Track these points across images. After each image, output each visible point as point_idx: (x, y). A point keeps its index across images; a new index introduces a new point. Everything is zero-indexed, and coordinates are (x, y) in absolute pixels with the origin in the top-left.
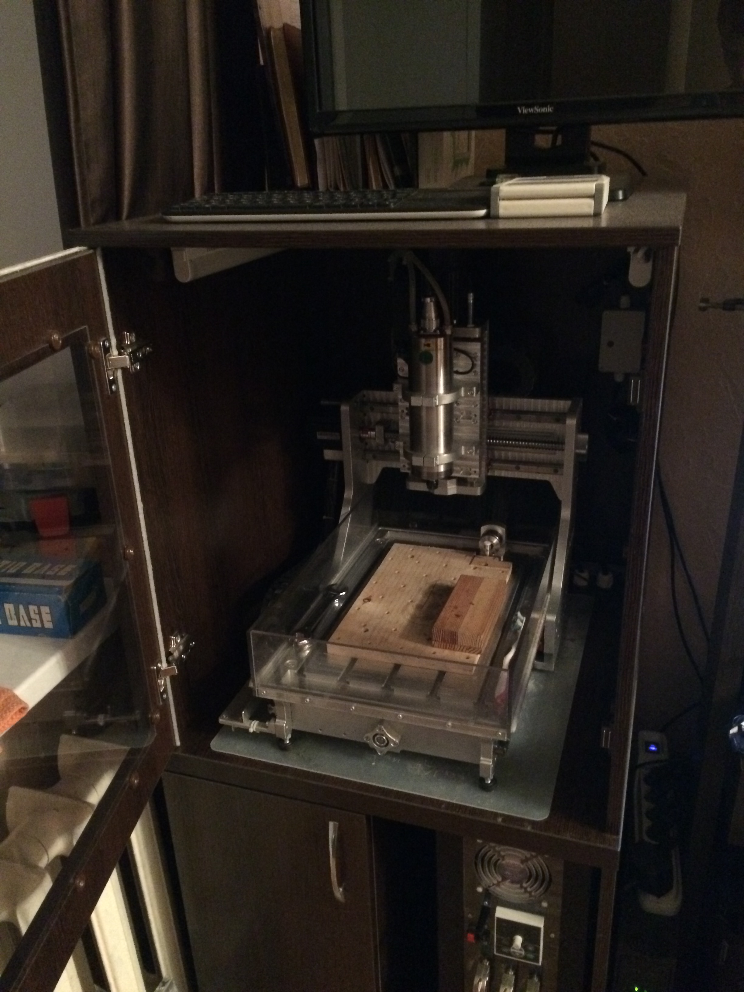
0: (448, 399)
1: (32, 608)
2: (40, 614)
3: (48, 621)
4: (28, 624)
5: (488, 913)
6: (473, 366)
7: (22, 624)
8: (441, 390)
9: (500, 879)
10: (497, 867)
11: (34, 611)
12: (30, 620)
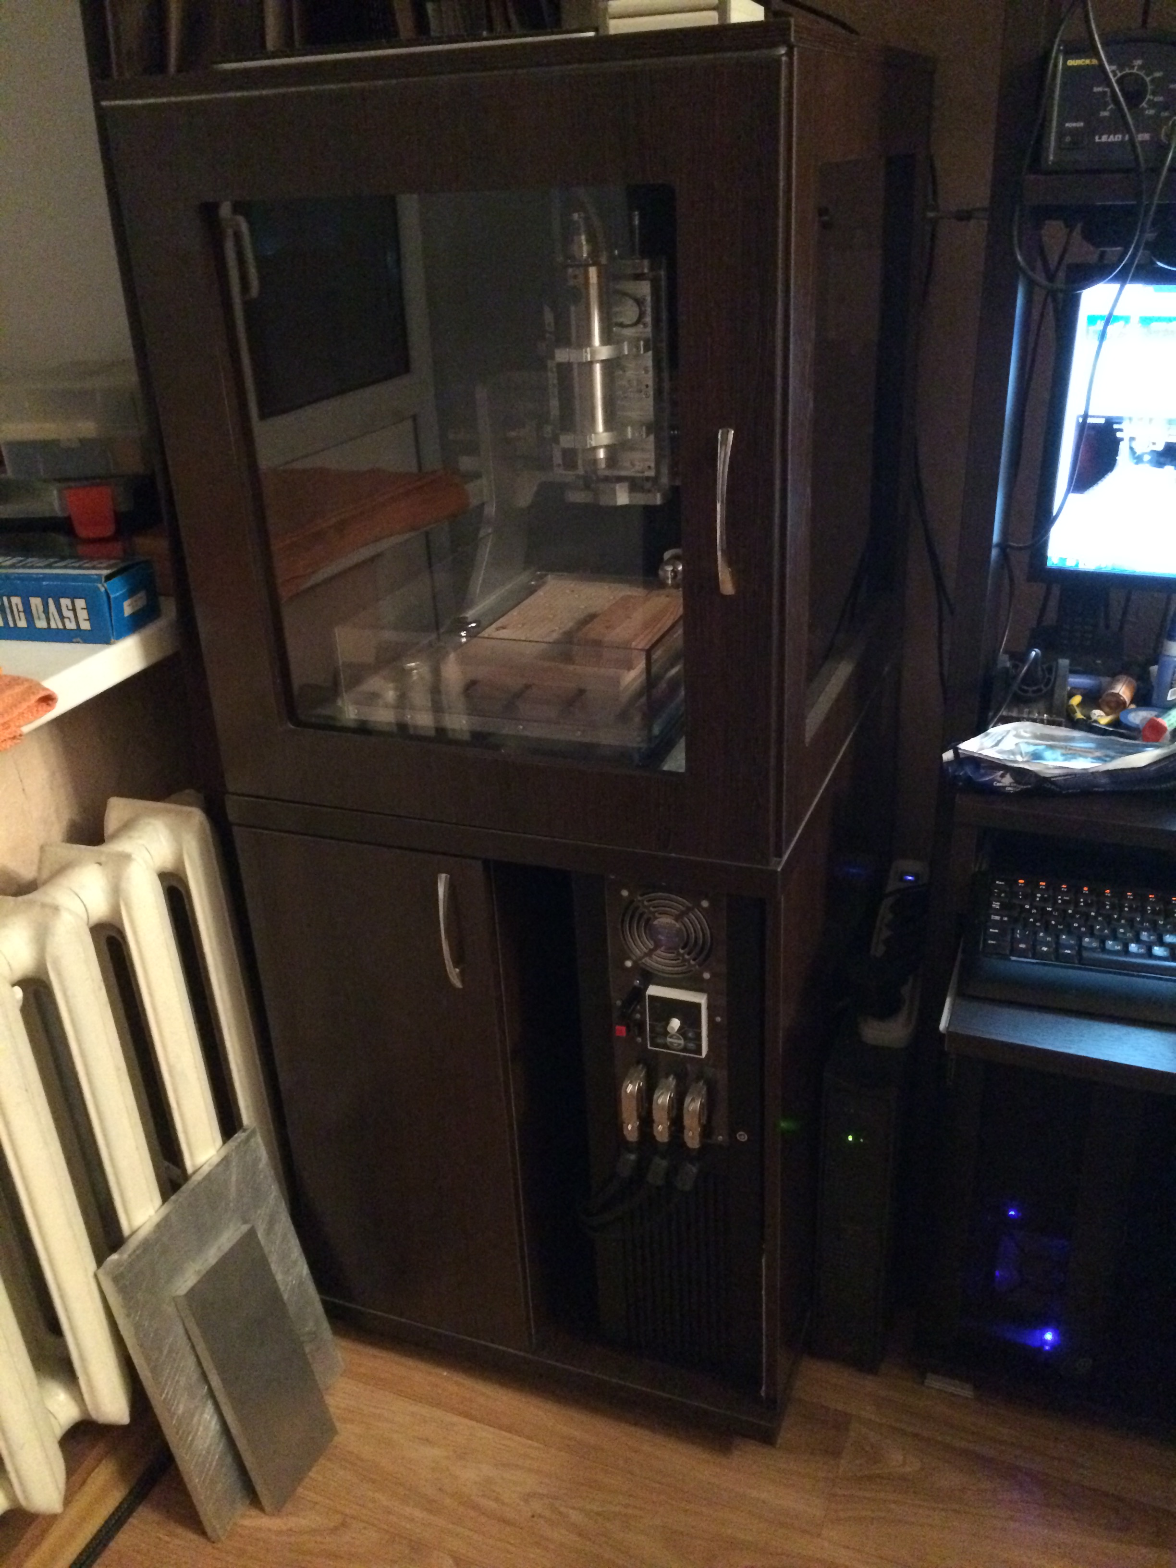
0: (604, 352)
1: (65, 602)
2: (74, 610)
3: (85, 620)
4: (61, 627)
5: (638, 994)
6: (642, 315)
7: (53, 626)
8: (596, 341)
9: (651, 946)
10: (651, 931)
11: (67, 607)
12: (62, 617)
